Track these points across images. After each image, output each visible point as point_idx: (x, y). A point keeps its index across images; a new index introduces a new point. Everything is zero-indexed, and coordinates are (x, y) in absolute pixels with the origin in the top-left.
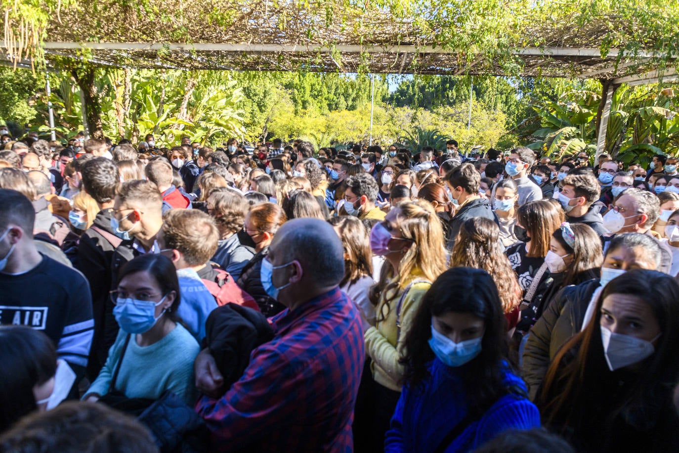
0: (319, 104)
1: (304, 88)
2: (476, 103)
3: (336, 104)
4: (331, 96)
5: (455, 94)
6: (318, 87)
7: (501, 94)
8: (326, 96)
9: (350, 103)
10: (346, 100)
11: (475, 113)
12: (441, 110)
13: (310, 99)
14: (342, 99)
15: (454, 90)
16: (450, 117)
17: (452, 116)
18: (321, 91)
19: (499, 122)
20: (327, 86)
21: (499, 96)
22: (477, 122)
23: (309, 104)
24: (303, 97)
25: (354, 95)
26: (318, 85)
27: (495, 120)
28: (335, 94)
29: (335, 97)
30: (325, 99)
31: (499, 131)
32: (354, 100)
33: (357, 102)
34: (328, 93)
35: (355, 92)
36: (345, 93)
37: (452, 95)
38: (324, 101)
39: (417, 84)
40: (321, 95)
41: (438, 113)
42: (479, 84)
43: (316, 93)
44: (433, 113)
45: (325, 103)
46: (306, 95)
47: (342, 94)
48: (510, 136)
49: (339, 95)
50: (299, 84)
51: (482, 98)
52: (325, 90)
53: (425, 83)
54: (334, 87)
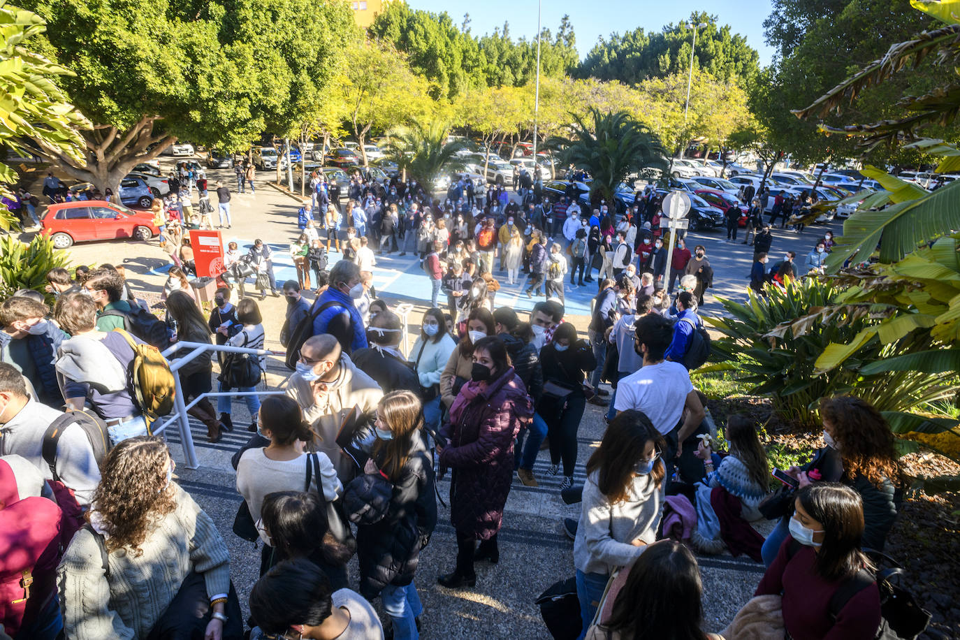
0: (474, 79)
1: (451, 56)
2: (698, 74)
3: (499, 79)
4: (493, 67)
5: (668, 62)
6: (474, 55)
7: (736, 60)
8: (486, 66)
9: (520, 77)
10: (514, 73)
11: (697, 88)
12: (647, 84)
13: (461, 72)
14: (508, 70)
15: (667, 56)
16: (659, 95)
17: (662, 92)
18: (477, 60)
19: (733, 102)
20: (488, 53)
21: (734, 64)
22: (699, 103)
23: (459, 78)
24: (451, 68)
25: (524, 65)
26: (473, 51)
27: (726, 98)
28: (498, 65)
29: (498, 69)
30: (484, 71)
31: (732, 115)
32: (525, 72)
33: (530, 75)
34: (488, 62)
35: (526, 60)
36: (512, 64)
37: (664, 62)
38: (481, 74)
39: (616, 48)
40: (478, 66)
41: (642, 89)
42: (705, 45)
43: (470, 63)
44: (636, 88)
45: (483, 78)
46: (455, 66)
47: (508, 63)
48: (756, 124)
49: (504, 65)
50: (444, 50)
51: (708, 66)
52: (483, 58)
53: (626, 45)
54: (496, 54)
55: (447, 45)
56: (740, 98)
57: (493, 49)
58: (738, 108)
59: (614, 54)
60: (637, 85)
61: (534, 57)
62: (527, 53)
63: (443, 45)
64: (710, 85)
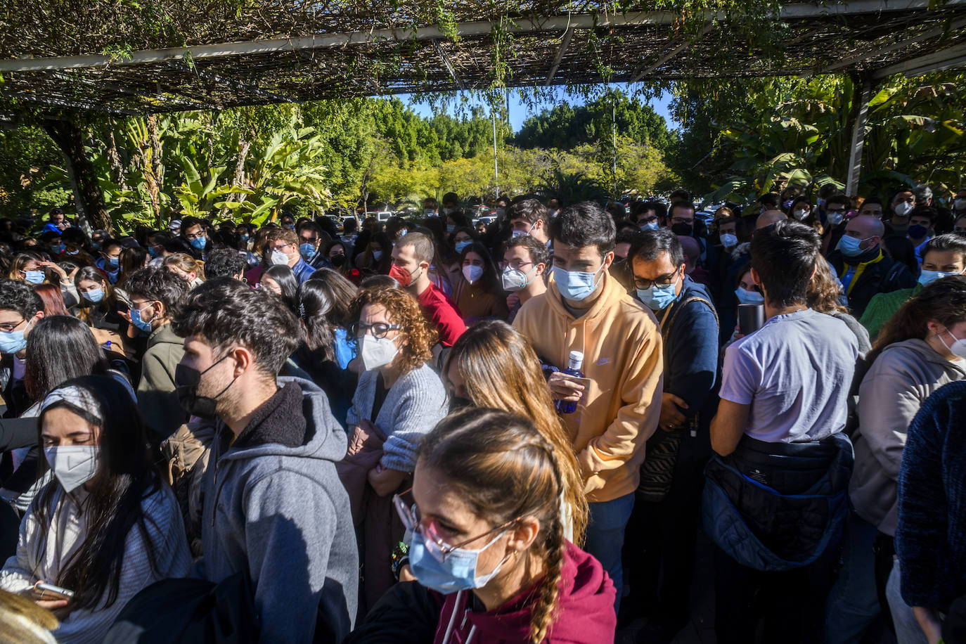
0: (429, 154)
1: (409, 135)
2: (620, 138)
3: (450, 152)
4: (443, 142)
5: (594, 130)
6: (426, 133)
7: (648, 125)
8: (437, 142)
9: (467, 149)
10: (462, 146)
12: (580, 149)
13: (418, 149)
14: (457, 145)
16: (591, 157)
18: (430, 137)
19: (651, 159)
20: (438, 131)
21: (646, 128)
22: (624, 161)
23: (417, 154)
24: (408, 146)
25: (471, 139)
26: (426, 130)
27: (645, 156)
28: (447, 140)
29: (448, 144)
30: (436, 147)
31: (653, 170)
32: (471, 145)
33: (476, 148)
34: (439, 139)
35: (472, 135)
36: (460, 138)
37: (590, 130)
38: (435, 149)
39: (547, 119)
40: (431, 142)
41: (576, 153)
42: (622, 115)
43: (424, 140)
44: (570, 153)
45: (436, 152)
46: (412, 144)
47: (456, 138)
48: (672, 175)
49: (453, 140)
50: (402, 131)
51: (627, 130)
52: (435, 135)
53: (554, 118)
54: (445, 131)
55: (403, 126)
56: (655, 154)
57: (441, 126)
58: (656, 164)
59: (546, 125)
60: (571, 150)
61: (477, 132)
62: (472, 129)
63: (400, 126)
64: (631, 146)
